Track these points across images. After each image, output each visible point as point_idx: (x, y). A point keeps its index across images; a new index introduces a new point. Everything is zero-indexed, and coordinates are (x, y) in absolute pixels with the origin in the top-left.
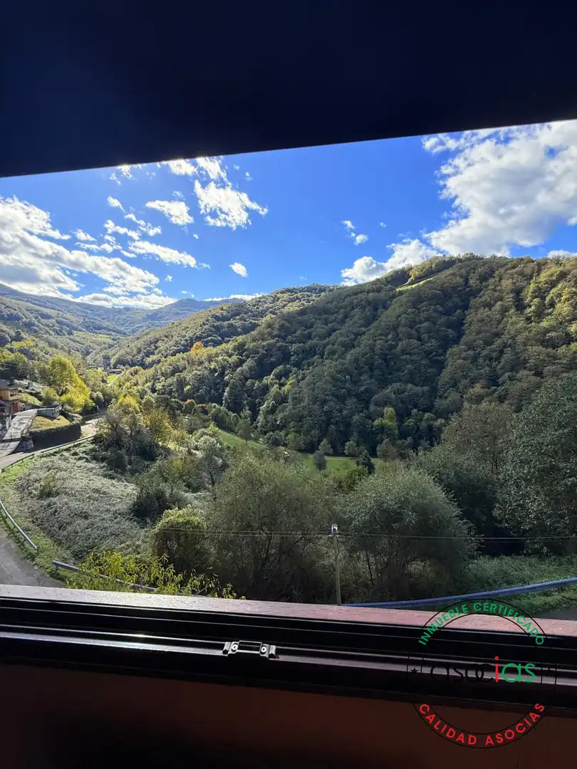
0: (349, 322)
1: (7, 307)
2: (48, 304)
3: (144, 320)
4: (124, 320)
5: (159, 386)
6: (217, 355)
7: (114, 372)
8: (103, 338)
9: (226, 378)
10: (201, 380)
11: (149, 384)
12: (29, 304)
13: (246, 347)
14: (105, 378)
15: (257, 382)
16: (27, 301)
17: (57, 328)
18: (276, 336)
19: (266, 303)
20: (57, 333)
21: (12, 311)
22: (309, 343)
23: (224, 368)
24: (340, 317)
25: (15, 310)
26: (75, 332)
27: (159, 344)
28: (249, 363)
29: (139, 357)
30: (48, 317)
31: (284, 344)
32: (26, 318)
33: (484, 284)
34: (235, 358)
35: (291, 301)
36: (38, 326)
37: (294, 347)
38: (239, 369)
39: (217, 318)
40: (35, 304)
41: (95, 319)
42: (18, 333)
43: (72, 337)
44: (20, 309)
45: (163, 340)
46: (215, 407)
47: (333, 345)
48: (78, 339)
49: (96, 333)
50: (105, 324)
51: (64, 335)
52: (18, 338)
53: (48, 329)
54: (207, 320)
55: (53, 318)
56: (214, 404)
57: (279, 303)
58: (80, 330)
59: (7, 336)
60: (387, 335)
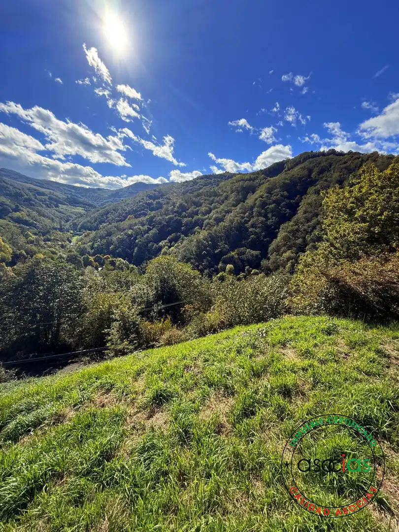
0: (226, 202)
1: (15, 188)
2: (46, 186)
3: (110, 197)
4: (96, 197)
5: (96, 245)
6: (135, 224)
7: (78, 235)
8: (80, 210)
9: (137, 241)
10: (121, 241)
11: (90, 244)
12: (32, 186)
13: (154, 220)
14: (70, 239)
15: (155, 245)
16: (31, 183)
17: (48, 202)
18: (175, 212)
19: (187, 186)
20: (48, 206)
21: (18, 191)
22: (196, 217)
23: (137, 234)
24: (222, 198)
25: (20, 190)
26: (60, 205)
27: (109, 215)
28: (154, 231)
29: (95, 224)
30: (43, 194)
31: (179, 218)
32: (27, 195)
33: (321, 176)
34: (146, 227)
35: (206, 185)
36: (34, 201)
37: (185, 220)
38: (146, 235)
39: (150, 197)
40: (35, 185)
41: (77, 196)
42: (17, 206)
43: (57, 209)
44: (23, 189)
45: (112, 212)
46: (120, 260)
47: (210, 220)
48: (62, 210)
49: (76, 206)
50: (83, 199)
51: (52, 207)
52: (17, 210)
53: (41, 203)
54: (143, 199)
55: (46, 195)
56: (120, 259)
57: (197, 187)
58: (65, 204)
59: (9, 208)
60: (244, 213)
